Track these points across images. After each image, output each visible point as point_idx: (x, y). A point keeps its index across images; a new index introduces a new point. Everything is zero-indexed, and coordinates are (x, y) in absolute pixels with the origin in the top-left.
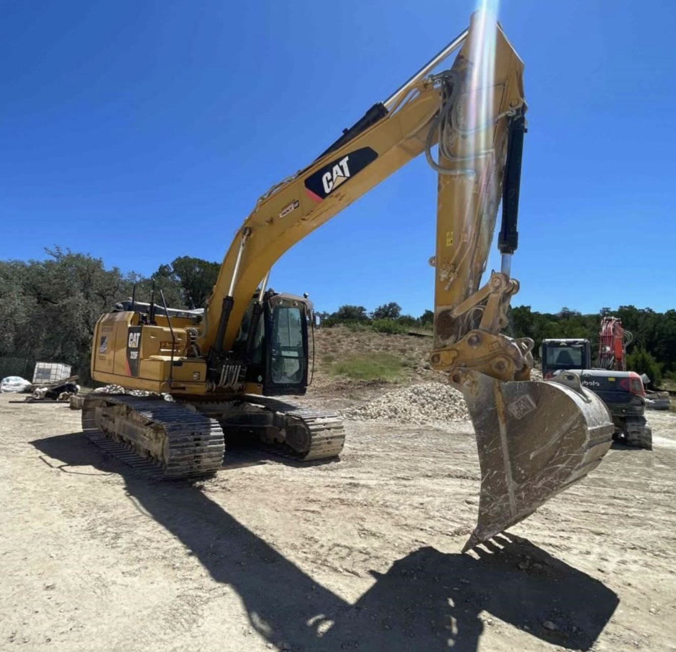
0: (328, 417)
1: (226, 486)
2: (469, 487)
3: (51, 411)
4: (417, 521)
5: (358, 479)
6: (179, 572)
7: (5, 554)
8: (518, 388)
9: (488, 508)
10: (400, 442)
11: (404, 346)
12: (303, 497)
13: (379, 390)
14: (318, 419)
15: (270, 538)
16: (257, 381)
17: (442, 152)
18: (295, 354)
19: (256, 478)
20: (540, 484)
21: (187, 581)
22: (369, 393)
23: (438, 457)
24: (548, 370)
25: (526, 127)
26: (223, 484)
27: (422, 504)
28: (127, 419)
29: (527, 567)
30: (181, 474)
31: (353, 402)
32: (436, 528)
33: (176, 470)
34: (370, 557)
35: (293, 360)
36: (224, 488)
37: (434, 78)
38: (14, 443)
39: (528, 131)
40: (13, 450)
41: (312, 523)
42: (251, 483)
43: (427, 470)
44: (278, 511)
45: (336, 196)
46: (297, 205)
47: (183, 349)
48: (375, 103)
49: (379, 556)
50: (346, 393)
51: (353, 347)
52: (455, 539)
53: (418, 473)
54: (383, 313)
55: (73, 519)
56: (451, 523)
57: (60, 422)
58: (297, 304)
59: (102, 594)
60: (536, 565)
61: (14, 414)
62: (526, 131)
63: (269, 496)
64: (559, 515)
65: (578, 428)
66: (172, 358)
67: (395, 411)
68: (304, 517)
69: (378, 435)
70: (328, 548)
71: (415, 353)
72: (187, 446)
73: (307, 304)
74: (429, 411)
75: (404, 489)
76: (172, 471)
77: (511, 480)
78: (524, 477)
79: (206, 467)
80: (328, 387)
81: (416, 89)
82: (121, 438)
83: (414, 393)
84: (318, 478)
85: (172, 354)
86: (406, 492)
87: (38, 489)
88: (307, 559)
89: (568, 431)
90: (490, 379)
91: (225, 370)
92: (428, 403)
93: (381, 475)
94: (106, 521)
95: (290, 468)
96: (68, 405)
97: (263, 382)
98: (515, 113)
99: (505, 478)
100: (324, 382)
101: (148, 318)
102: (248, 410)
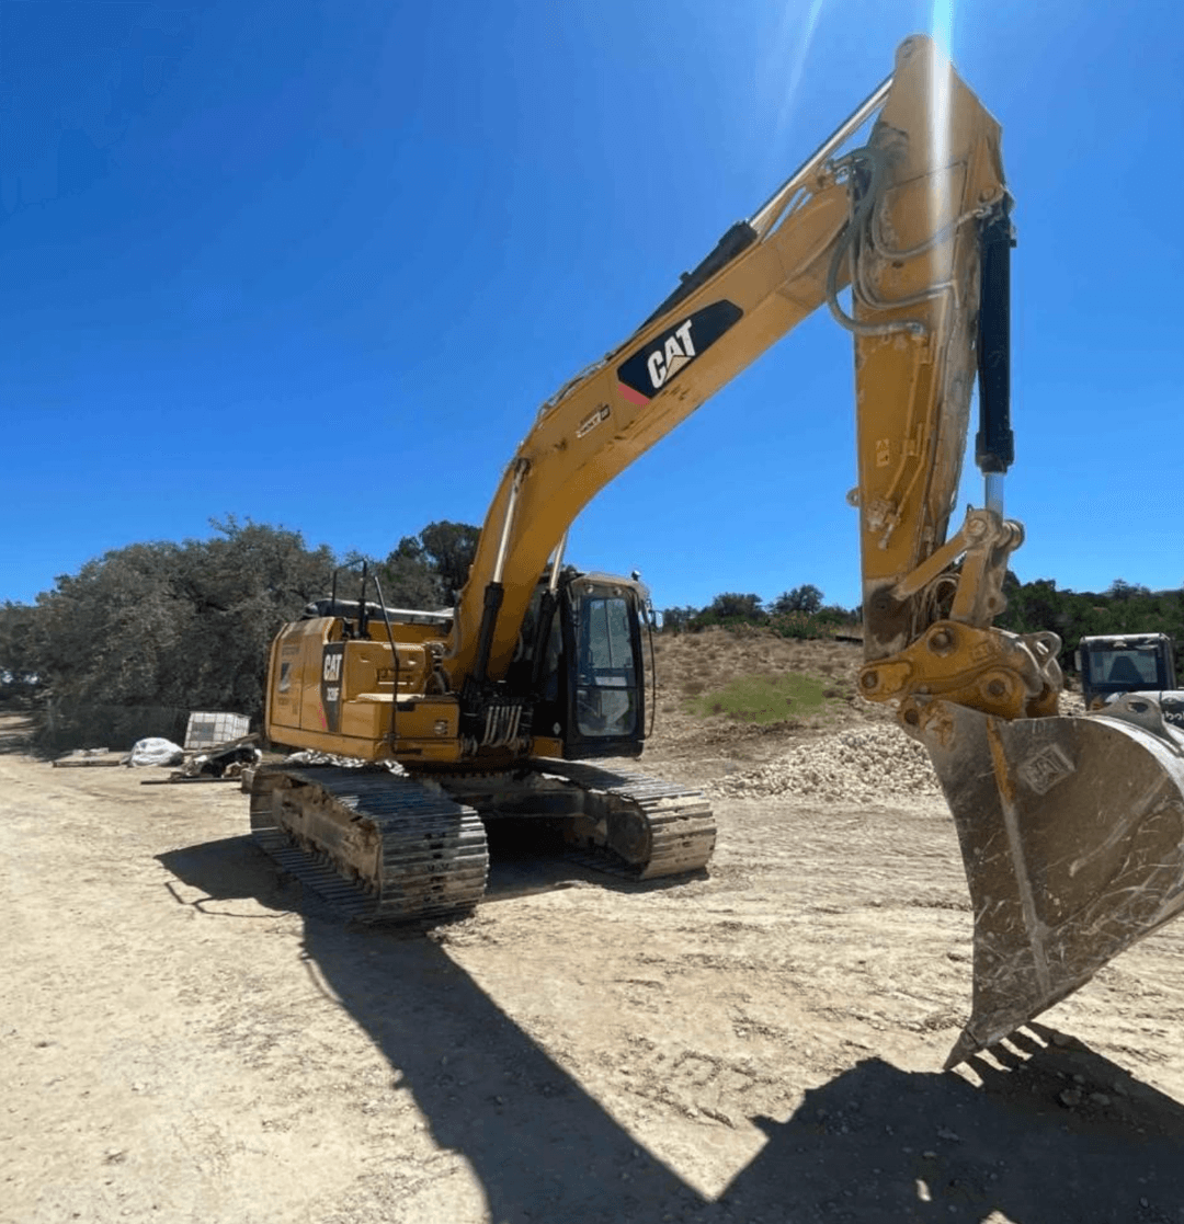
0: (683, 796)
1: (490, 934)
2: (954, 924)
3: (208, 796)
4: (852, 1000)
5: (739, 915)
6: (373, 1119)
7: (51, 1084)
8: (1034, 731)
9: (990, 978)
10: (823, 837)
11: (829, 660)
12: (632, 953)
13: (784, 741)
14: (664, 800)
15: (560, 1040)
16: (552, 734)
17: (858, 296)
18: (620, 682)
19: (549, 915)
20: (1095, 928)
21: (385, 1140)
22: (769, 748)
23: (894, 866)
24: (1095, 694)
25: (1013, 237)
26: (484, 930)
27: (861, 962)
28: (323, 809)
29: (1077, 1102)
30: (407, 911)
31: (738, 764)
32: (889, 1015)
33: (399, 905)
34: (755, 1081)
35: (617, 693)
36: (485, 938)
37: (835, 166)
38: (130, 859)
39: (1018, 243)
40: (126, 871)
41: (645, 1008)
42: (537, 927)
43: (873, 892)
44: (582, 984)
45: (674, 392)
46: (605, 413)
47: (417, 679)
48: (734, 223)
49: (772, 1077)
50: (726, 749)
51: (738, 665)
52: (927, 1037)
53: (856, 898)
54: (791, 604)
55: (197, 1007)
56: (917, 1004)
57: (217, 817)
58: (620, 592)
59: (212, 1174)
60: (1096, 1096)
61: (144, 804)
62: (1013, 243)
63: (567, 951)
64: (1138, 981)
65: (1166, 809)
66: (395, 698)
67: (815, 778)
68: (631, 994)
69: (781, 825)
70: (672, 1062)
71: (850, 672)
72: (417, 860)
73: (638, 590)
74: (877, 778)
75: (828, 931)
76: (390, 907)
77: (1035, 919)
78: (1060, 914)
79: (455, 897)
80: (694, 739)
81: (804, 189)
82: (313, 844)
83: (848, 744)
84: (665, 913)
85: (396, 690)
86: (832, 939)
87: (149, 947)
88: (627, 1087)
89: (1144, 817)
90: (978, 715)
91: (492, 716)
92: (874, 763)
93: (784, 905)
94: (256, 1011)
95: (614, 894)
96: (239, 785)
97: (563, 735)
98: (989, 211)
99: (1020, 916)
100: (687, 729)
101: (356, 627)
102: (538, 786)
